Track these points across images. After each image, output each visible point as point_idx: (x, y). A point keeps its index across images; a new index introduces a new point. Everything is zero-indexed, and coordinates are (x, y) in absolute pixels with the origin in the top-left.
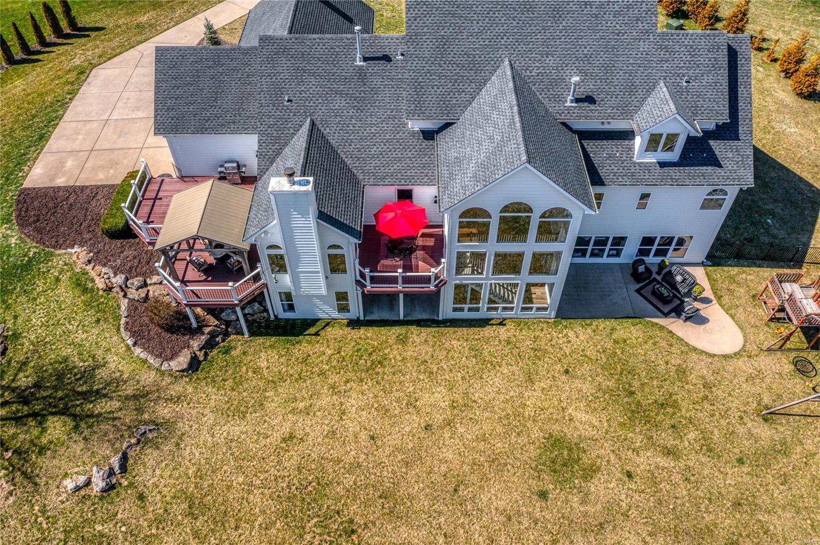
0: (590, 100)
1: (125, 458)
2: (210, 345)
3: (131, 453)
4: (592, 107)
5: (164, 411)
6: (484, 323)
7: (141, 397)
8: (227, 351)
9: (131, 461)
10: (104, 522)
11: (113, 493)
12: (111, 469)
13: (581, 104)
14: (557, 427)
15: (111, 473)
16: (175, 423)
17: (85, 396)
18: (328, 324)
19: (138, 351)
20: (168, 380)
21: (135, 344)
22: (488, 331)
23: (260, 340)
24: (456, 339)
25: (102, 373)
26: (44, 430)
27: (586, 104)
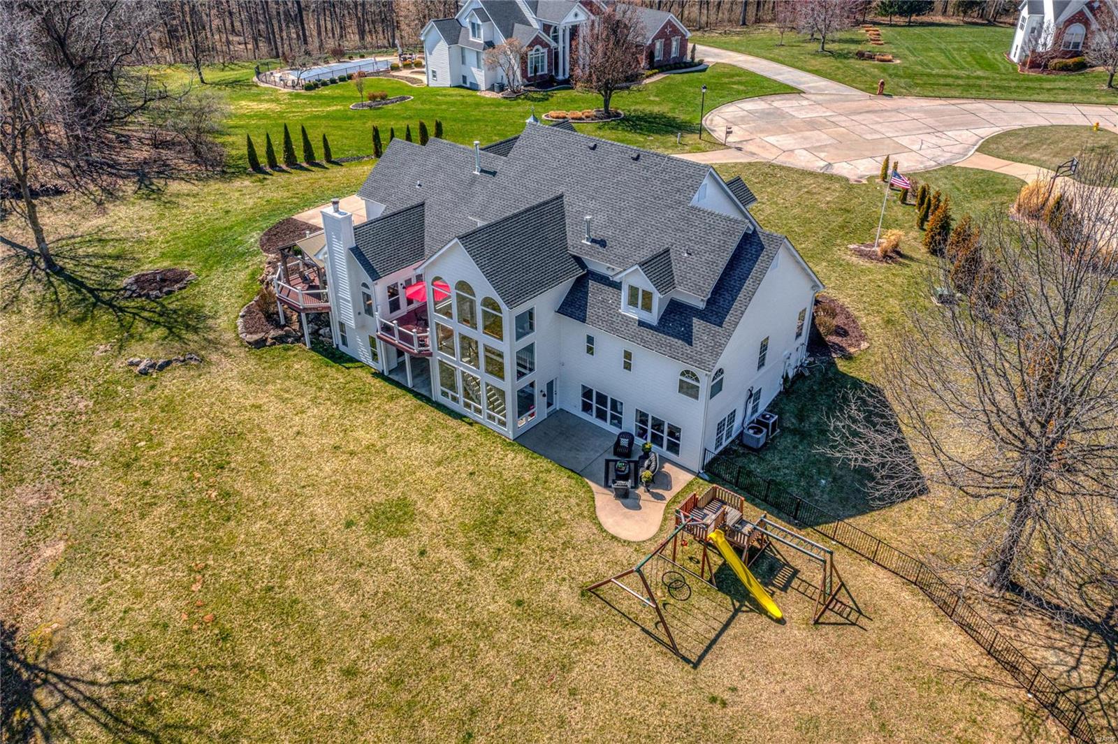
0: (603, 243)
1: (168, 363)
2: (280, 340)
3: (174, 364)
4: (601, 249)
5: (214, 357)
6: (459, 416)
7: (214, 344)
8: (286, 350)
9: (169, 368)
10: (124, 387)
11: (144, 377)
12: (155, 364)
13: (594, 244)
14: (414, 497)
15: (152, 366)
16: (212, 365)
17: (187, 327)
18: (361, 367)
19: (240, 320)
20: (237, 343)
21: (243, 316)
22: (453, 422)
23: (312, 353)
24: (426, 415)
25: (210, 322)
26: (151, 332)
27: (598, 246)
